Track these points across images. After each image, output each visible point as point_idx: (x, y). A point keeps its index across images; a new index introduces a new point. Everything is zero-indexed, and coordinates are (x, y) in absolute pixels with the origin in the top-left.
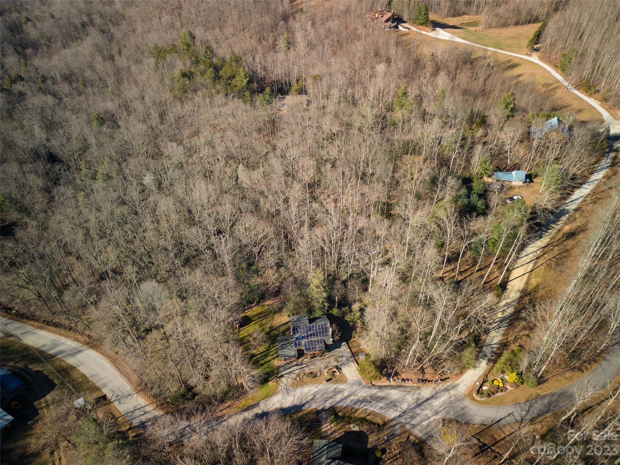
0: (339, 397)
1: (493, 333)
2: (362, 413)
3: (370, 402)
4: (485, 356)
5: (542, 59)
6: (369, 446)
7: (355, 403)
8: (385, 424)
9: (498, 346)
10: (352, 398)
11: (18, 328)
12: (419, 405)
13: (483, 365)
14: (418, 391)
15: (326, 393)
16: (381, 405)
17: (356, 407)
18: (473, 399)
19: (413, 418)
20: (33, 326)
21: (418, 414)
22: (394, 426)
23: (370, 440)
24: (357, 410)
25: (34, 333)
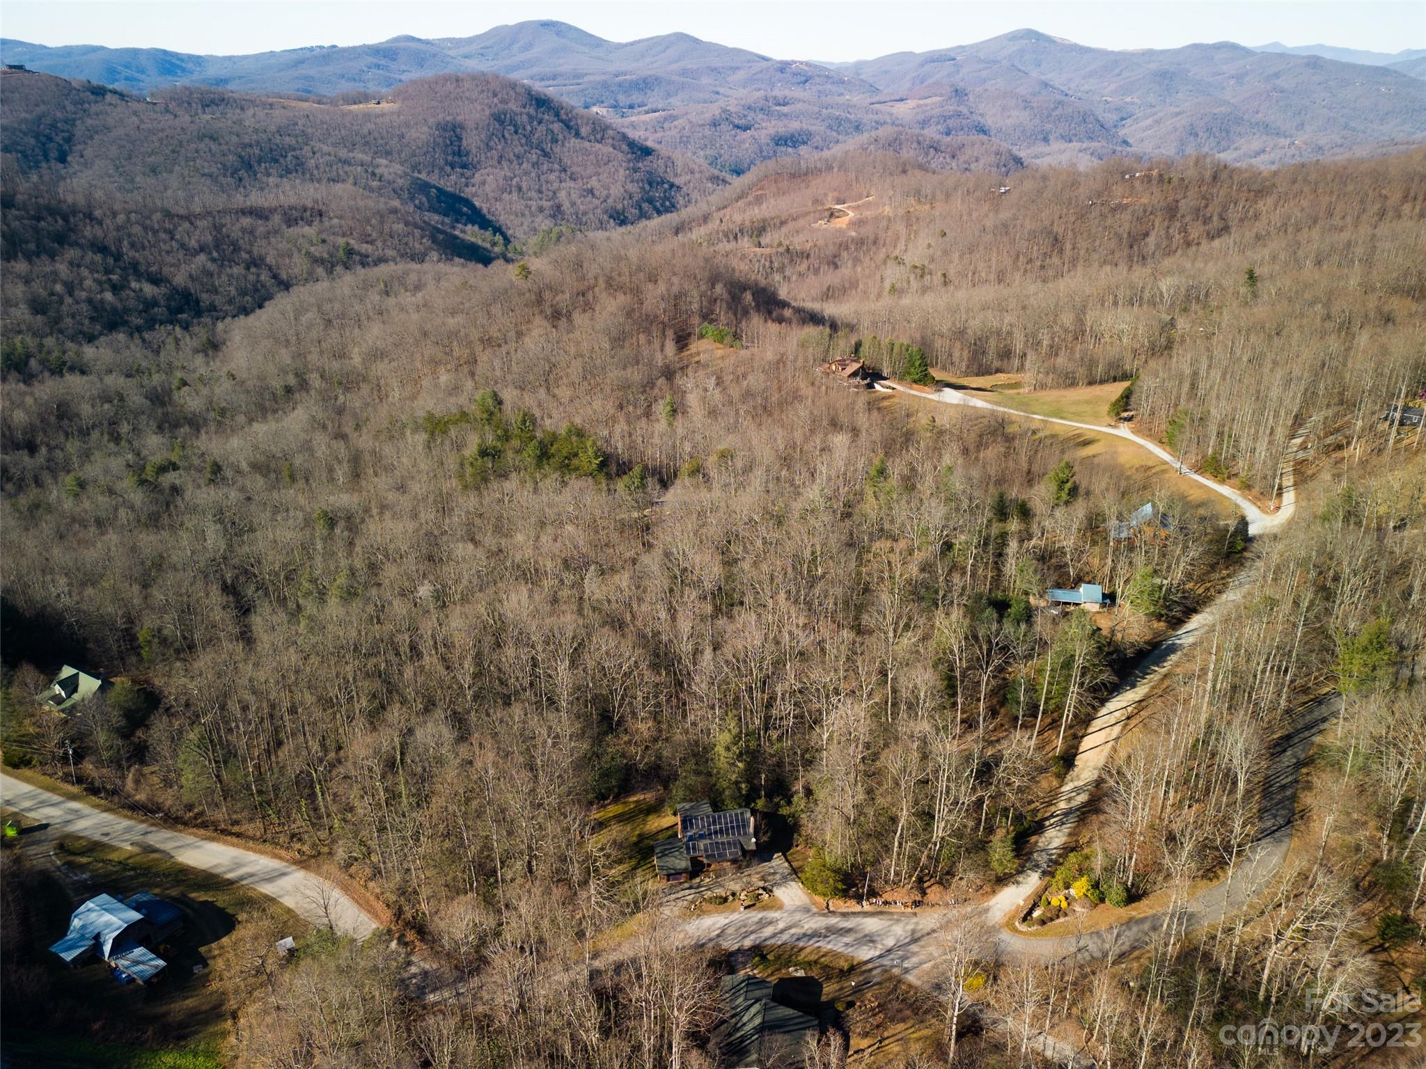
0: (768, 931)
1: (1050, 833)
2: (812, 952)
3: (826, 937)
4: (1037, 866)
5: (1136, 432)
6: (824, 998)
7: (798, 939)
8: (852, 968)
9: (1058, 851)
10: (793, 931)
11: (168, 839)
12: (915, 941)
13: (1033, 881)
14: (915, 920)
15: (745, 926)
16: (847, 940)
17: (801, 944)
18: (1015, 930)
19: (904, 958)
20: (195, 835)
21: (914, 954)
22: (871, 970)
23: (825, 990)
24: (802, 949)
25: (198, 847)
